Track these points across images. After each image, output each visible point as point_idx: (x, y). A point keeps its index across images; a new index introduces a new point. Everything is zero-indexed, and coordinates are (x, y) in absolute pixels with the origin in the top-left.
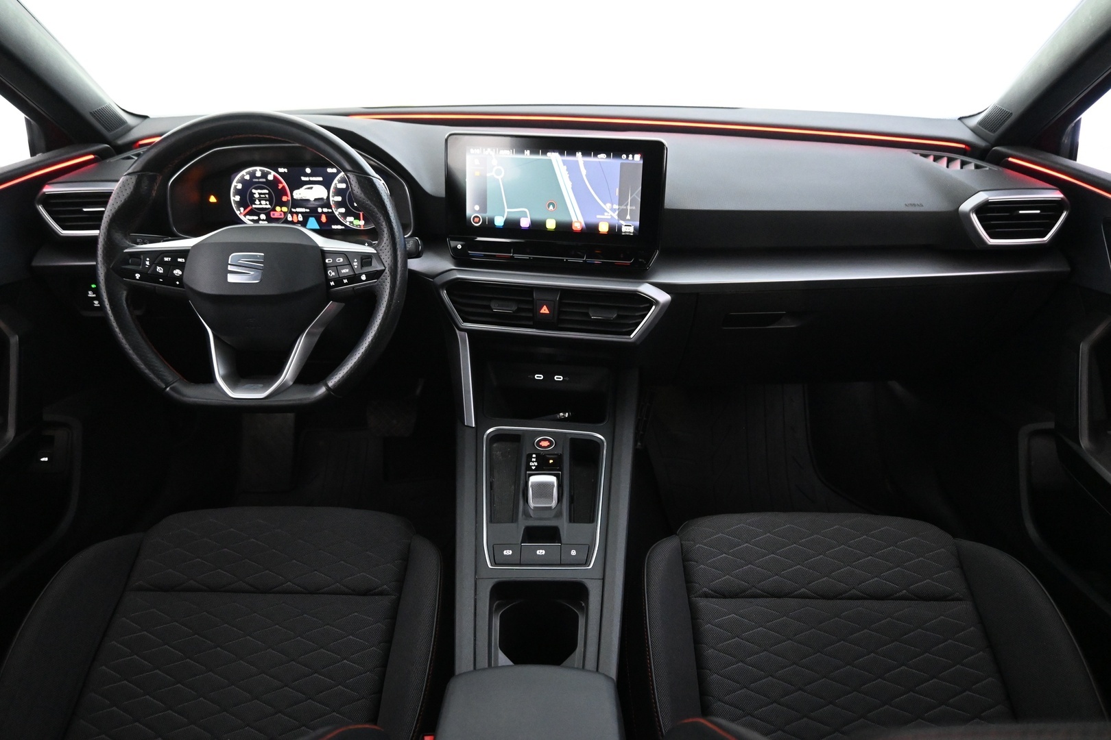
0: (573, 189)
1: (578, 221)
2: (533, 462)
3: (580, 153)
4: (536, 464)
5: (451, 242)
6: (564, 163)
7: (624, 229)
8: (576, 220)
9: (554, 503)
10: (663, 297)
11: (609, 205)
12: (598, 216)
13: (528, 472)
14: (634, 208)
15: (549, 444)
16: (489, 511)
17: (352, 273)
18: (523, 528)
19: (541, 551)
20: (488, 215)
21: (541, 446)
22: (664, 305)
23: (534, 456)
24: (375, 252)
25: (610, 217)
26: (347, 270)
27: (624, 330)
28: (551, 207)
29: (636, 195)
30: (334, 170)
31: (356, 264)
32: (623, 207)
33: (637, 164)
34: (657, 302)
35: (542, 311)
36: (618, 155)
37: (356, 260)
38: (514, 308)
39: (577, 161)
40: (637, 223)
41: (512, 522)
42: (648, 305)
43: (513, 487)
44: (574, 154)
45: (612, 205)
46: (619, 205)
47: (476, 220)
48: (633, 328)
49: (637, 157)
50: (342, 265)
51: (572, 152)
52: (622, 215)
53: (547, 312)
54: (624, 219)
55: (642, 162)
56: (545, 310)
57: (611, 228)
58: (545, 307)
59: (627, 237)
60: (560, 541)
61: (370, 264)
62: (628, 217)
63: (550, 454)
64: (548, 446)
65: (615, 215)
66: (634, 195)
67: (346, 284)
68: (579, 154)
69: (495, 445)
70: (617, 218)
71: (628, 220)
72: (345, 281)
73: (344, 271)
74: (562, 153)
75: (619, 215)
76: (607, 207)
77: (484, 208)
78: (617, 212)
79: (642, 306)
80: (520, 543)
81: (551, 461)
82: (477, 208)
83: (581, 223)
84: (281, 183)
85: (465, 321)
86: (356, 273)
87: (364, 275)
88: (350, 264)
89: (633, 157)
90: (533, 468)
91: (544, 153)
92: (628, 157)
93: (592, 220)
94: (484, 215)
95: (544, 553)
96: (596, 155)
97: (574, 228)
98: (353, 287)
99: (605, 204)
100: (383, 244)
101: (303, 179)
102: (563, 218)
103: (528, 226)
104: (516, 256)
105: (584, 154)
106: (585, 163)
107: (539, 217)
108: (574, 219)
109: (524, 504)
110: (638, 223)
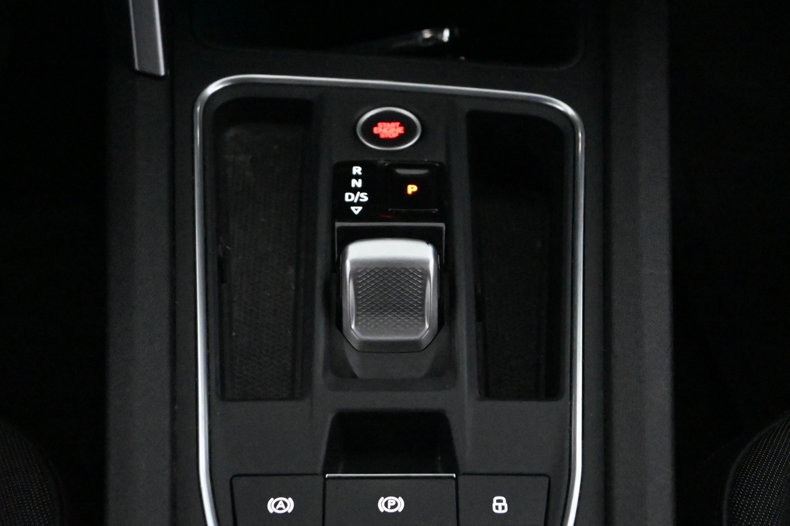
2: (355, 190)
4: (364, 197)
9: (426, 330)
13: (338, 224)
15: (400, 130)
16: (215, 362)
18: (330, 417)
19: (392, 500)
21: (376, 139)
23: (357, 170)
41: (292, 397)
43: (291, 271)
60: (451, 465)
63: (408, 160)
64: (401, 139)
69: (231, 133)
80: (319, 469)
81: (412, 189)
90: (356, 210)
95: (400, 508)
109: (329, 336)
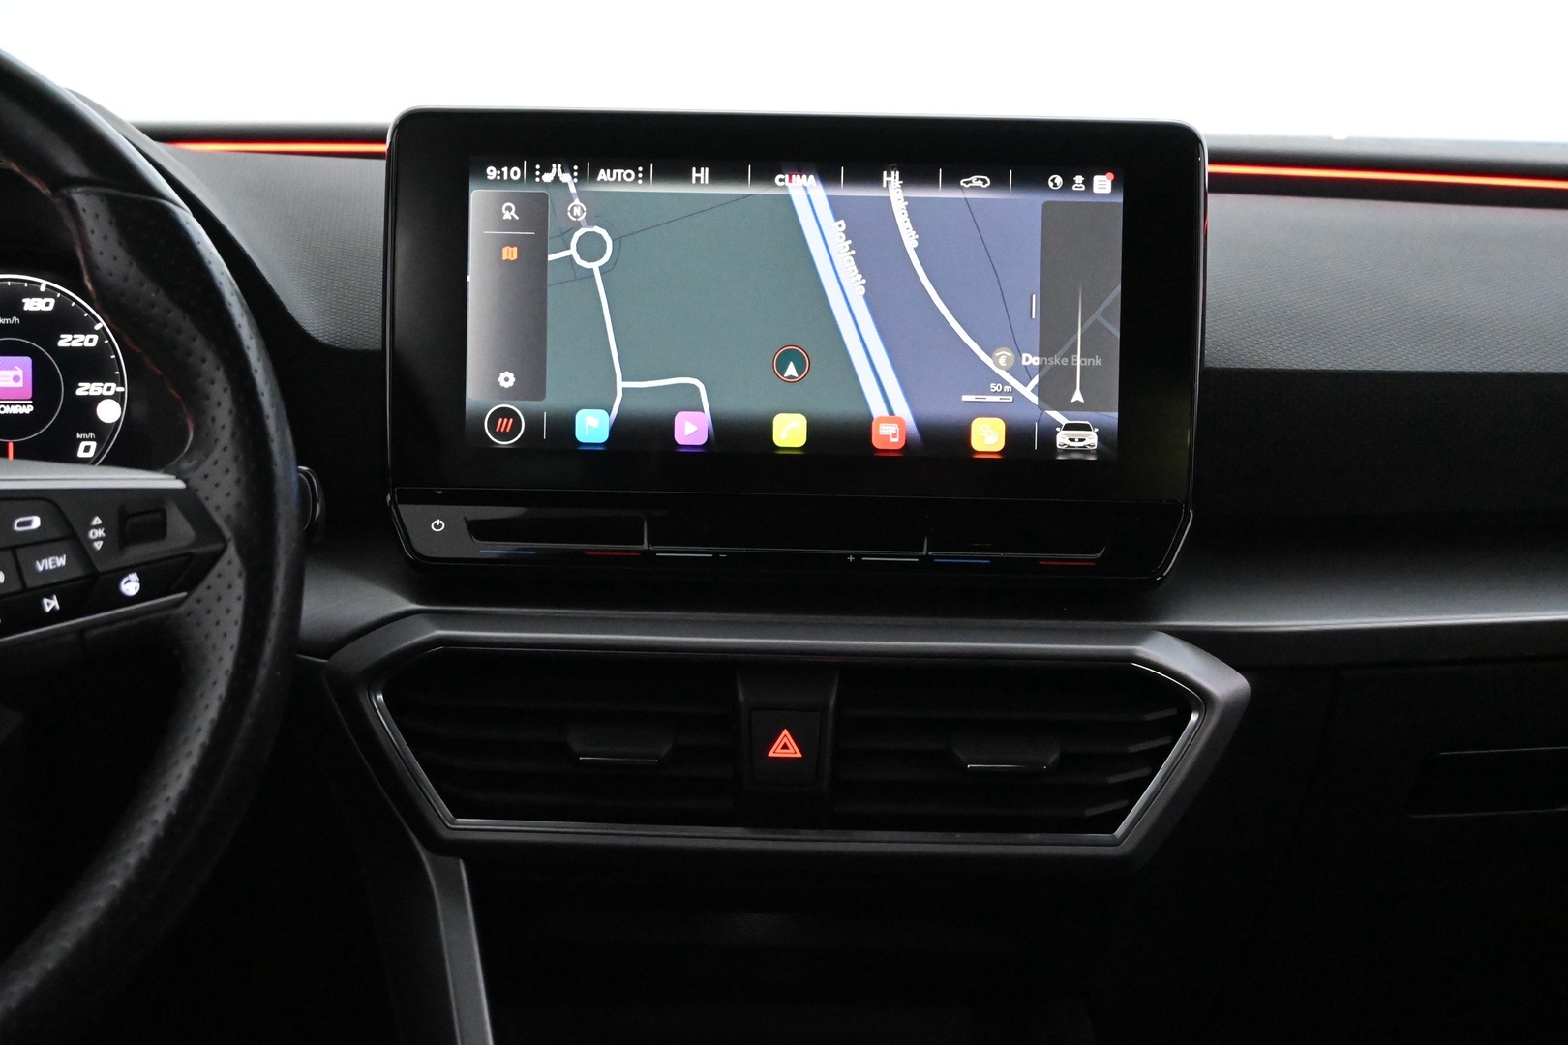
0: (870, 299)
1: (892, 417)
3: (895, 175)
5: (404, 509)
6: (838, 208)
7: (1062, 439)
8: (885, 413)
10: (1224, 683)
11: (1004, 356)
12: (967, 398)
14: (1097, 362)
17: (78, 572)
20: (553, 401)
22: (1232, 707)
24: (179, 484)
25: (1009, 399)
26: (61, 561)
27: (1090, 812)
28: (791, 370)
29: (1105, 314)
31: (100, 533)
32: (1056, 361)
33: (1101, 207)
34: (1201, 698)
35: (776, 752)
36: (1031, 176)
37: (97, 521)
38: (665, 749)
39: (888, 200)
40: (1112, 417)
42: (1172, 712)
44: (876, 180)
45: (1019, 353)
46: (1040, 356)
47: (505, 424)
48: (1123, 804)
49: (1103, 184)
50: (40, 544)
51: (867, 171)
52: (1053, 389)
53: (794, 752)
54: (1065, 406)
55: (1119, 199)
56: (785, 747)
57: (1016, 437)
58: (785, 737)
59: (1076, 467)
61: (159, 530)
62: (1078, 396)
65: (1028, 392)
66: (1097, 316)
67: (55, 616)
68: (893, 181)
70: (1034, 399)
71: (1077, 406)
72: (51, 604)
73: (42, 565)
74: (827, 177)
75: (1040, 390)
76: (999, 362)
77: (533, 381)
78: (1036, 380)
79: (1149, 717)
82: (507, 379)
83: (900, 422)
85: (457, 815)
86: (100, 568)
87: (134, 577)
88: (73, 541)
89: (1088, 183)
91: (765, 175)
92: (1068, 182)
93: (942, 410)
94: (534, 405)
96: (952, 179)
97: (877, 443)
98: (81, 630)
99: (991, 353)
100: (217, 453)
102: (834, 408)
103: (702, 440)
104: (664, 552)
105: (909, 178)
106: (912, 207)
107: (743, 405)
108: (877, 409)
110: (1115, 415)
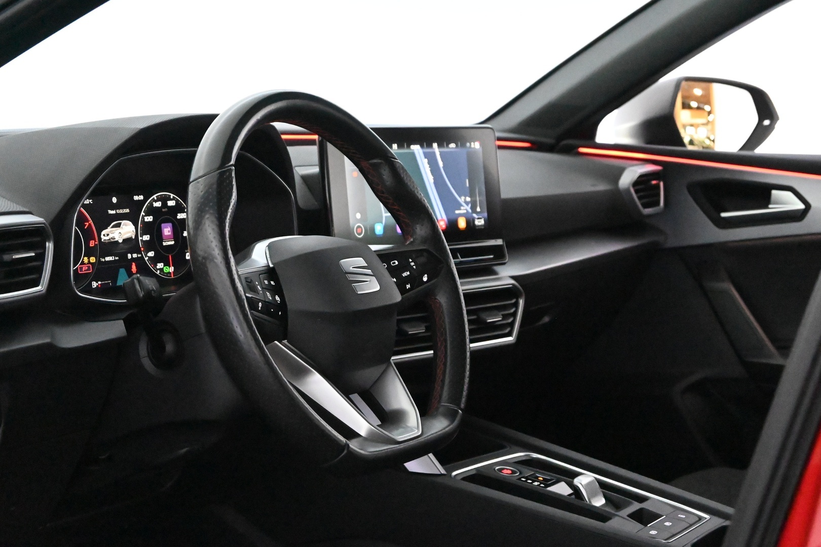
0: (434, 183)
1: (442, 220)
6: (425, 155)
7: (477, 222)
11: (463, 198)
12: (457, 212)
14: (481, 198)
20: (369, 222)
25: (465, 211)
30: (141, 197)
32: (473, 199)
36: (463, 144)
39: (435, 152)
42: (515, 300)
44: (432, 146)
45: (466, 197)
46: (470, 197)
47: (359, 230)
48: (510, 328)
49: (477, 145)
50: (401, 268)
52: (473, 208)
57: (468, 223)
62: (479, 209)
67: (409, 290)
68: (435, 145)
70: (470, 211)
71: (479, 212)
72: (408, 286)
73: (404, 275)
74: (422, 145)
75: (471, 208)
76: (461, 200)
77: (364, 216)
78: (470, 205)
79: (512, 302)
82: (358, 216)
83: (445, 221)
84: (88, 221)
87: (426, 276)
89: (474, 145)
91: (409, 146)
92: (470, 145)
93: (452, 217)
94: (365, 224)
96: (447, 145)
99: (460, 196)
101: (111, 212)
108: (439, 217)
110: (487, 214)
